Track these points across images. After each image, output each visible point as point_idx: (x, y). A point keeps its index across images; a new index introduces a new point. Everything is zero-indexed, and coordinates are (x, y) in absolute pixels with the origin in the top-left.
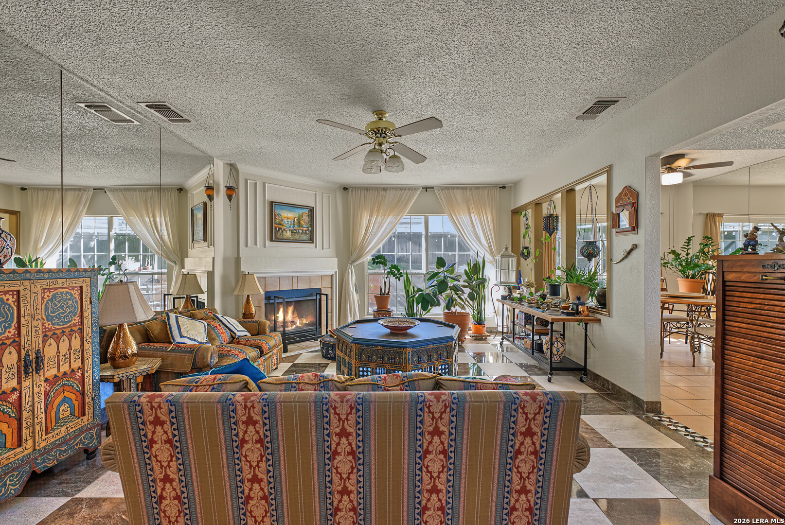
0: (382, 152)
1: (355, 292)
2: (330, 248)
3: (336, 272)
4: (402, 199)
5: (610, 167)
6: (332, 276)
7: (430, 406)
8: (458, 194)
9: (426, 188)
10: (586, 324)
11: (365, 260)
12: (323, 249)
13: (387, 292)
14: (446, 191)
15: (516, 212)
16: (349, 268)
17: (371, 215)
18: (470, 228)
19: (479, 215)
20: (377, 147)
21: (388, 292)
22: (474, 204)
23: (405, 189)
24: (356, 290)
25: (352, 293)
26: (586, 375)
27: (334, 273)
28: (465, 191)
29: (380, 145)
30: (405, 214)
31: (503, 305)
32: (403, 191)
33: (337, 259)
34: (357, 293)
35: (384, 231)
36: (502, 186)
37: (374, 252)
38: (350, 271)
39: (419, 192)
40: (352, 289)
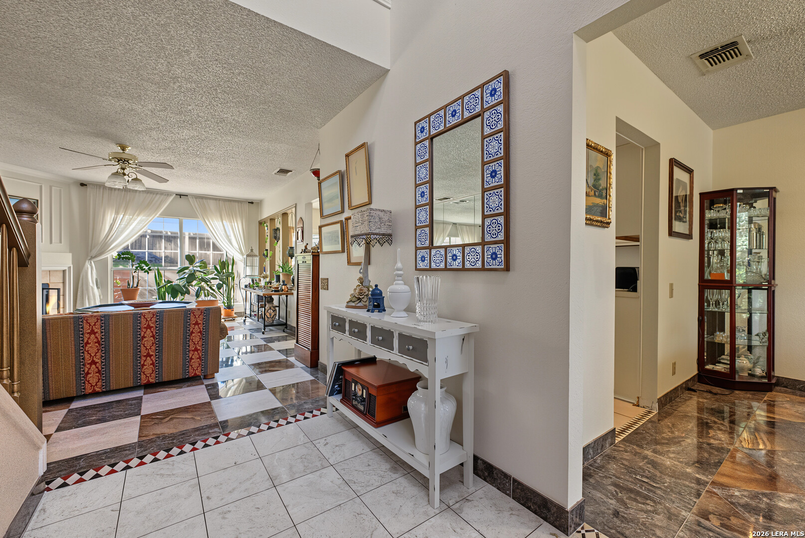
0: (124, 174)
1: (95, 287)
2: (61, 242)
3: (70, 268)
4: (154, 202)
5: (296, 204)
6: (64, 271)
7: (145, 315)
8: (212, 204)
9: (180, 195)
10: (287, 296)
11: (108, 256)
12: (51, 242)
13: (135, 285)
14: (200, 200)
15: (261, 223)
16: (87, 264)
17: (117, 213)
18: (223, 233)
19: (231, 223)
20: (119, 170)
21: (137, 286)
22: (226, 212)
23: (157, 194)
24: (97, 285)
25: (93, 289)
26: (286, 328)
27: (66, 268)
28: (218, 202)
29: (124, 169)
30: (157, 215)
31: (251, 293)
32: (154, 195)
33: (71, 254)
34: (98, 288)
35: (133, 229)
36: (250, 201)
37: (120, 249)
38: (89, 266)
39: (171, 198)
40: (92, 283)
